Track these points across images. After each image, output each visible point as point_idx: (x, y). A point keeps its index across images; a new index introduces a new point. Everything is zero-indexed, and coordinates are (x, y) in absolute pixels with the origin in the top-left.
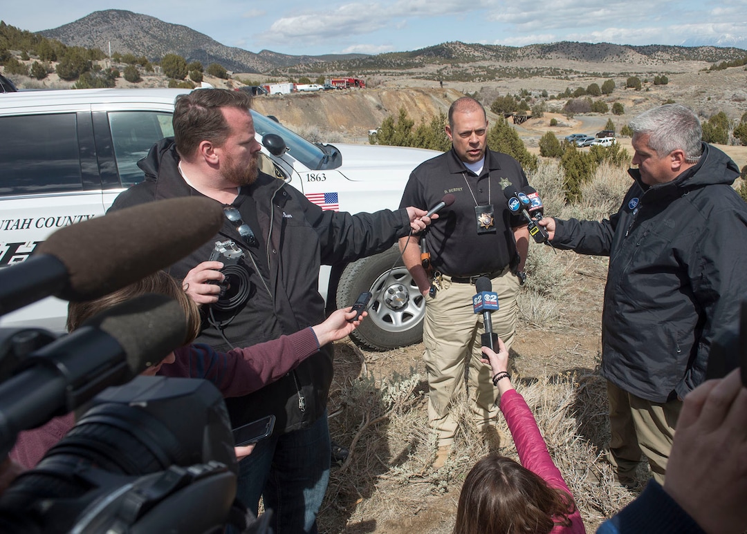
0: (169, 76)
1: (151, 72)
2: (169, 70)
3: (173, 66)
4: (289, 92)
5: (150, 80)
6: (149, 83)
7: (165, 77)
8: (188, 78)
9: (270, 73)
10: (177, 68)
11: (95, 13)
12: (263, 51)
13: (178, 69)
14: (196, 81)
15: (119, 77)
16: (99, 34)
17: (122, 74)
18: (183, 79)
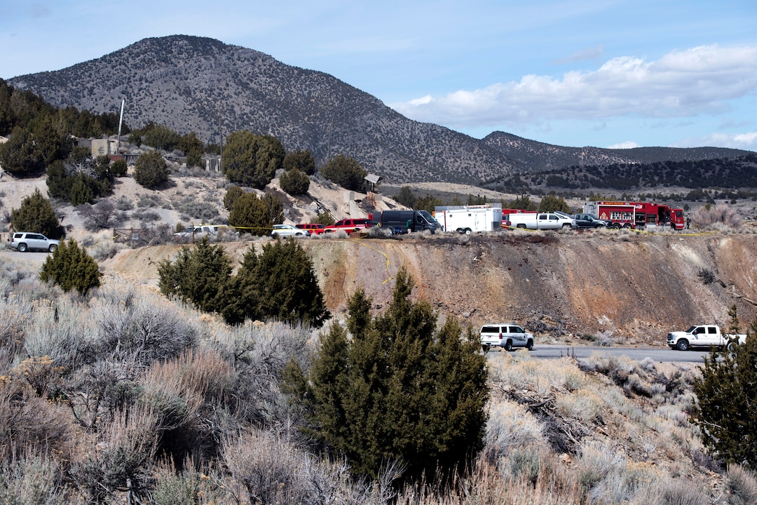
0: (232, 179)
1: (197, 169)
2: (236, 166)
3: (244, 156)
4: (489, 228)
5: (188, 186)
6: (186, 192)
7: (223, 180)
8: (275, 184)
9: (502, 183)
10: (251, 161)
11: (144, 41)
12: (495, 135)
13: (253, 166)
14: (292, 194)
15: (124, 174)
16: (145, 84)
17: (131, 170)
18: (262, 188)
